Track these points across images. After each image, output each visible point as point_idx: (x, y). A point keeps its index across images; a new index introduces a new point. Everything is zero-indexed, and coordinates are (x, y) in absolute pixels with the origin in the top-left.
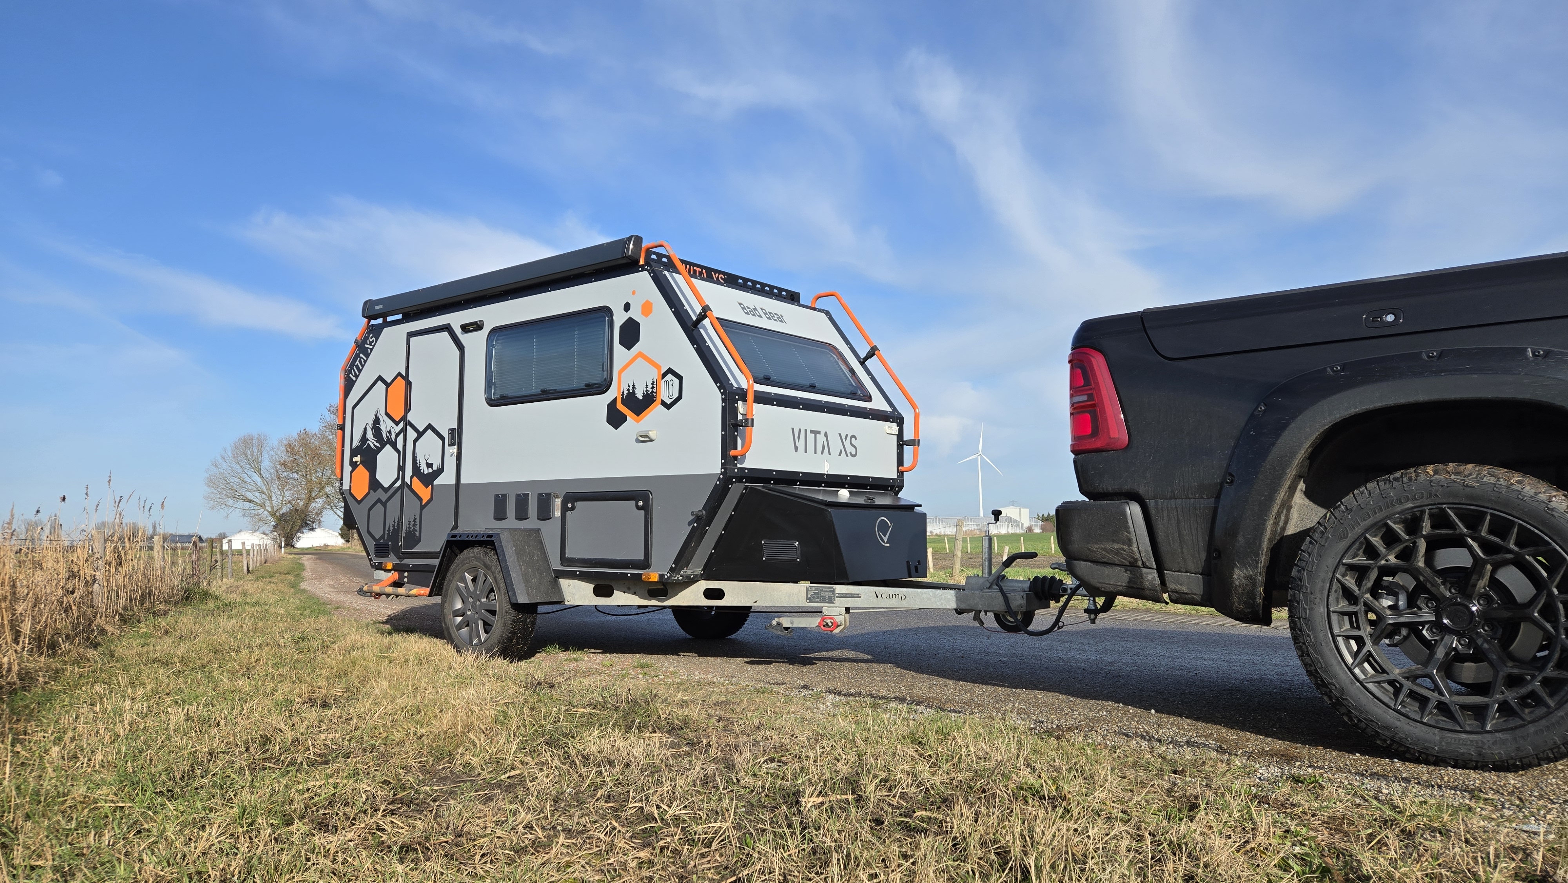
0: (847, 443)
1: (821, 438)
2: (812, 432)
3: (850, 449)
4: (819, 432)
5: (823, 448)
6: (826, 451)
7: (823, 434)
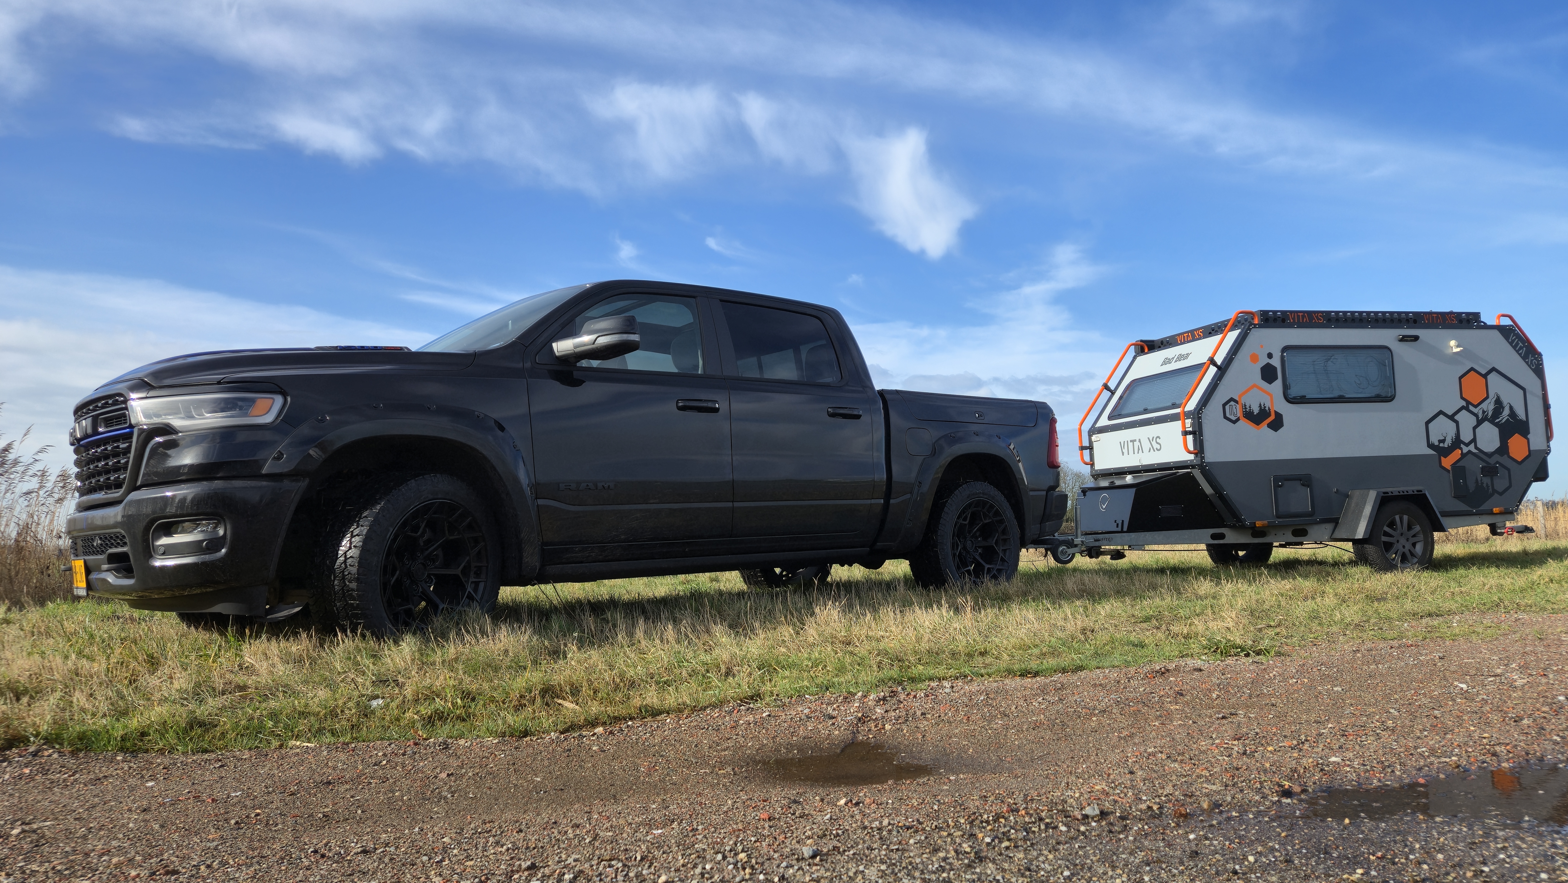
0: (1154, 443)
1: (1137, 444)
2: (1131, 441)
3: (1156, 446)
4: (1135, 440)
5: (1139, 449)
6: (1140, 451)
7: (1138, 440)
